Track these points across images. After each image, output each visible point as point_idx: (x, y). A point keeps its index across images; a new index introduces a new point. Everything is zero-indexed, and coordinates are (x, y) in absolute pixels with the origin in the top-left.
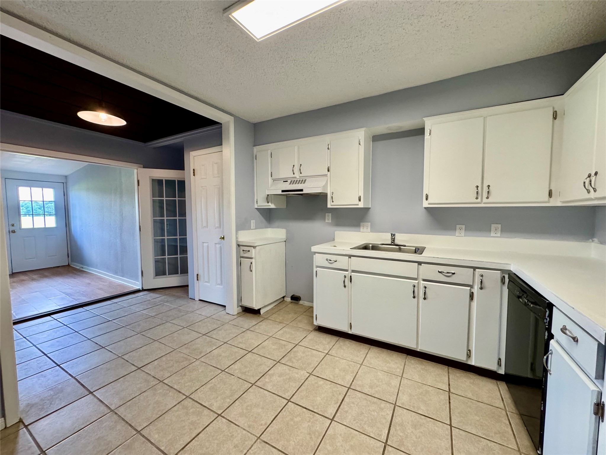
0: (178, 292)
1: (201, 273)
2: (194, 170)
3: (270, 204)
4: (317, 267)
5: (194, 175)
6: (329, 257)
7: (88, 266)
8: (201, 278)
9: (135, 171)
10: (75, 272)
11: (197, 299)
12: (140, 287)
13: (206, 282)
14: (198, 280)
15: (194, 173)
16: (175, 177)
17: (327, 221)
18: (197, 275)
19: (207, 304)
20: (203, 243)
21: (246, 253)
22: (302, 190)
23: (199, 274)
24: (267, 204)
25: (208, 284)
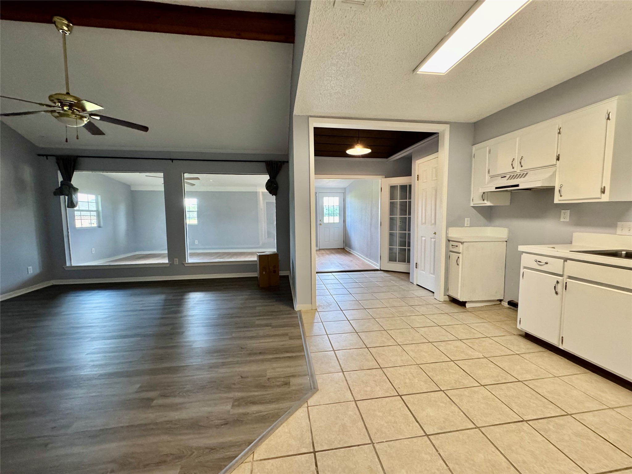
0: (403, 277)
1: (419, 263)
2: (418, 176)
3: (485, 202)
4: (525, 268)
5: (418, 180)
6: (539, 258)
7: (353, 250)
8: (419, 266)
9: (380, 180)
10: (346, 253)
11: (415, 283)
12: (378, 268)
13: (422, 270)
14: (416, 268)
15: (418, 178)
16: (405, 182)
17: (562, 220)
18: (416, 263)
19: (421, 288)
20: (422, 237)
21: (454, 248)
22: (517, 186)
23: (418, 263)
24: (482, 202)
25: (424, 273)
